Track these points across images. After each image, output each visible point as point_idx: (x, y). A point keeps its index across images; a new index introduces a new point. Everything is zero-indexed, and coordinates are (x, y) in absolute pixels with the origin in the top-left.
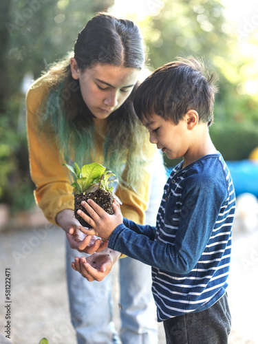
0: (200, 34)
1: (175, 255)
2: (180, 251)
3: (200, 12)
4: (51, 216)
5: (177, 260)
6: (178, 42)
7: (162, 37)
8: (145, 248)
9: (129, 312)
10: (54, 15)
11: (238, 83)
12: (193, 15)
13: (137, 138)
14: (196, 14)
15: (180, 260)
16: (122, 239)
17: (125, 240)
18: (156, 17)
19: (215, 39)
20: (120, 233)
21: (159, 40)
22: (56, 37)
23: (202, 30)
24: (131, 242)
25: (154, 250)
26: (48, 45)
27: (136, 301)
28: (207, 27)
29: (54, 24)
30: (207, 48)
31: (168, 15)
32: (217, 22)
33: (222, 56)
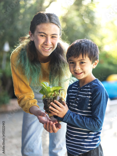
0: (84, 24)
1: (95, 122)
2: (98, 120)
3: (83, 15)
4: (27, 110)
5: (96, 125)
6: (74, 28)
7: (67, 25)
8: (81, 120)
9: (54, 151)
10: (19, 15)
11: (101, 46)
12: (80, 16)
13: (63, 70)
14: (82, 16)
15: (98, 124)
16: (71, 116)
17: (72, 117)
18: (64, 17)
19: (91, 26)
20: (70, 113)
21: (65, 27)
22: (19, 26)
23: (85, 22)
24: (75, 117)
25: (86, 121)
26: (16, 29)
27: (57, 146)
28: (87, 21)
29: (18, 20)
30: (87, 30)
31: (69, 16)
32: (92, 19)
33: (94, 34)
